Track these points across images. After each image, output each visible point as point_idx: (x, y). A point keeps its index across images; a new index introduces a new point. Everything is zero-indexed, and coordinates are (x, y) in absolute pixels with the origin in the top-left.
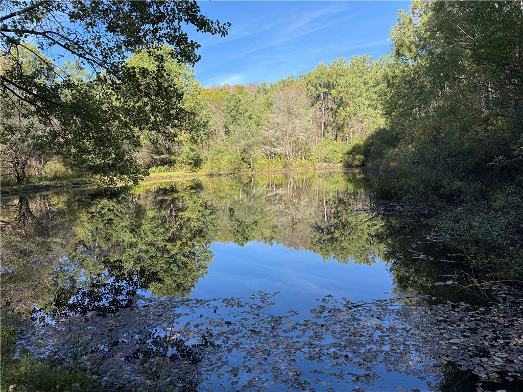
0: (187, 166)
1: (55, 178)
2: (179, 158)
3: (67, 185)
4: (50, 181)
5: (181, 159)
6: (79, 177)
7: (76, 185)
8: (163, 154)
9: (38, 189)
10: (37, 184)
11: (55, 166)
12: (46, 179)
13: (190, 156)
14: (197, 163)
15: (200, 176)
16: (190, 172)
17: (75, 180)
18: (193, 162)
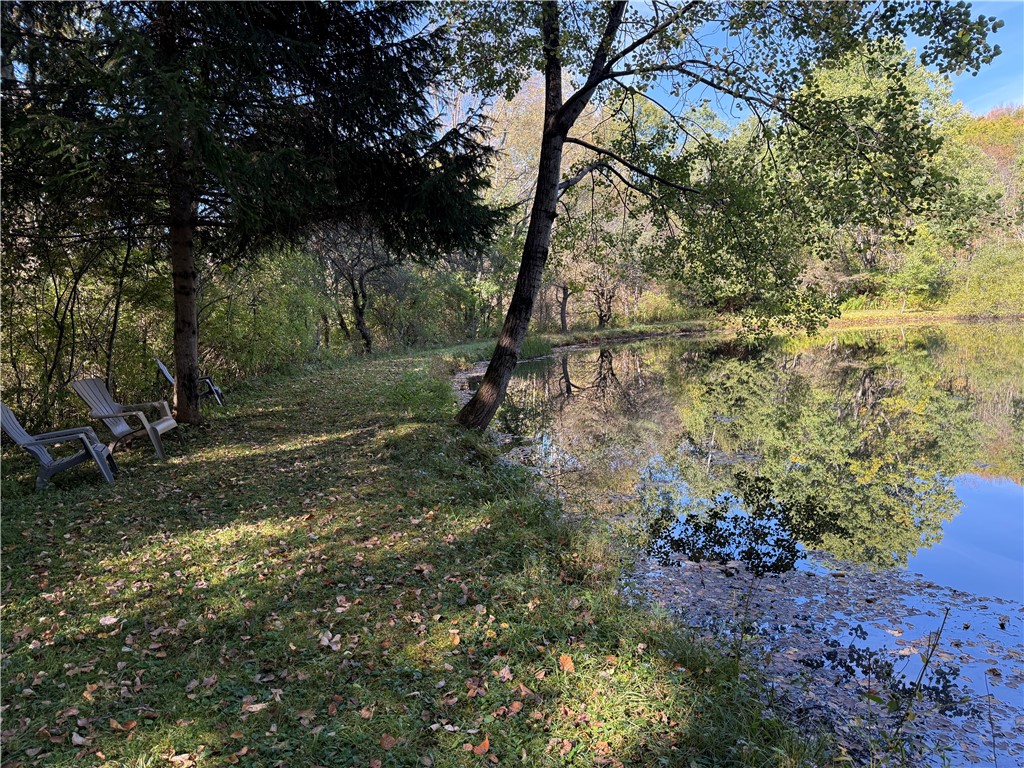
0: (912, 297)
1: (654, 320)
2: (893, 280)
3: (672, 332)
4: (646, 324)
5: (899, 283)
6: (692, 317)
7: (687, 332)
8: (857, 271)
9: (627, 337)
10: (626, 329)
11: (654, 299)
12: (640, 320)
13: (921, 275)
14: (937, 290)
15: (942, 319)
16: (917, 311)
17: (685, 324)
18: (927, 287)
